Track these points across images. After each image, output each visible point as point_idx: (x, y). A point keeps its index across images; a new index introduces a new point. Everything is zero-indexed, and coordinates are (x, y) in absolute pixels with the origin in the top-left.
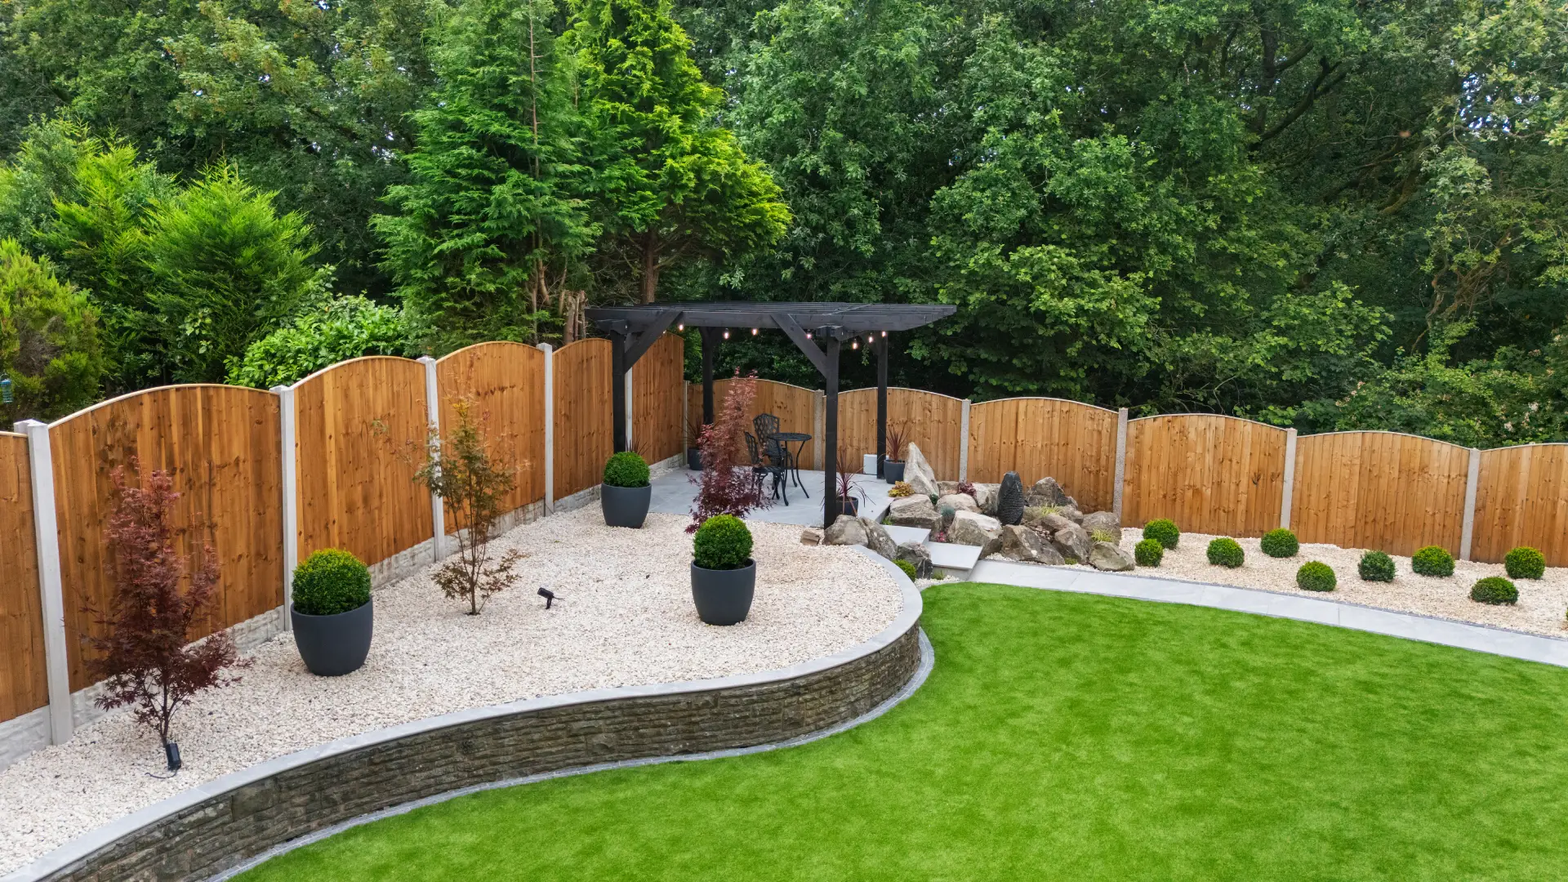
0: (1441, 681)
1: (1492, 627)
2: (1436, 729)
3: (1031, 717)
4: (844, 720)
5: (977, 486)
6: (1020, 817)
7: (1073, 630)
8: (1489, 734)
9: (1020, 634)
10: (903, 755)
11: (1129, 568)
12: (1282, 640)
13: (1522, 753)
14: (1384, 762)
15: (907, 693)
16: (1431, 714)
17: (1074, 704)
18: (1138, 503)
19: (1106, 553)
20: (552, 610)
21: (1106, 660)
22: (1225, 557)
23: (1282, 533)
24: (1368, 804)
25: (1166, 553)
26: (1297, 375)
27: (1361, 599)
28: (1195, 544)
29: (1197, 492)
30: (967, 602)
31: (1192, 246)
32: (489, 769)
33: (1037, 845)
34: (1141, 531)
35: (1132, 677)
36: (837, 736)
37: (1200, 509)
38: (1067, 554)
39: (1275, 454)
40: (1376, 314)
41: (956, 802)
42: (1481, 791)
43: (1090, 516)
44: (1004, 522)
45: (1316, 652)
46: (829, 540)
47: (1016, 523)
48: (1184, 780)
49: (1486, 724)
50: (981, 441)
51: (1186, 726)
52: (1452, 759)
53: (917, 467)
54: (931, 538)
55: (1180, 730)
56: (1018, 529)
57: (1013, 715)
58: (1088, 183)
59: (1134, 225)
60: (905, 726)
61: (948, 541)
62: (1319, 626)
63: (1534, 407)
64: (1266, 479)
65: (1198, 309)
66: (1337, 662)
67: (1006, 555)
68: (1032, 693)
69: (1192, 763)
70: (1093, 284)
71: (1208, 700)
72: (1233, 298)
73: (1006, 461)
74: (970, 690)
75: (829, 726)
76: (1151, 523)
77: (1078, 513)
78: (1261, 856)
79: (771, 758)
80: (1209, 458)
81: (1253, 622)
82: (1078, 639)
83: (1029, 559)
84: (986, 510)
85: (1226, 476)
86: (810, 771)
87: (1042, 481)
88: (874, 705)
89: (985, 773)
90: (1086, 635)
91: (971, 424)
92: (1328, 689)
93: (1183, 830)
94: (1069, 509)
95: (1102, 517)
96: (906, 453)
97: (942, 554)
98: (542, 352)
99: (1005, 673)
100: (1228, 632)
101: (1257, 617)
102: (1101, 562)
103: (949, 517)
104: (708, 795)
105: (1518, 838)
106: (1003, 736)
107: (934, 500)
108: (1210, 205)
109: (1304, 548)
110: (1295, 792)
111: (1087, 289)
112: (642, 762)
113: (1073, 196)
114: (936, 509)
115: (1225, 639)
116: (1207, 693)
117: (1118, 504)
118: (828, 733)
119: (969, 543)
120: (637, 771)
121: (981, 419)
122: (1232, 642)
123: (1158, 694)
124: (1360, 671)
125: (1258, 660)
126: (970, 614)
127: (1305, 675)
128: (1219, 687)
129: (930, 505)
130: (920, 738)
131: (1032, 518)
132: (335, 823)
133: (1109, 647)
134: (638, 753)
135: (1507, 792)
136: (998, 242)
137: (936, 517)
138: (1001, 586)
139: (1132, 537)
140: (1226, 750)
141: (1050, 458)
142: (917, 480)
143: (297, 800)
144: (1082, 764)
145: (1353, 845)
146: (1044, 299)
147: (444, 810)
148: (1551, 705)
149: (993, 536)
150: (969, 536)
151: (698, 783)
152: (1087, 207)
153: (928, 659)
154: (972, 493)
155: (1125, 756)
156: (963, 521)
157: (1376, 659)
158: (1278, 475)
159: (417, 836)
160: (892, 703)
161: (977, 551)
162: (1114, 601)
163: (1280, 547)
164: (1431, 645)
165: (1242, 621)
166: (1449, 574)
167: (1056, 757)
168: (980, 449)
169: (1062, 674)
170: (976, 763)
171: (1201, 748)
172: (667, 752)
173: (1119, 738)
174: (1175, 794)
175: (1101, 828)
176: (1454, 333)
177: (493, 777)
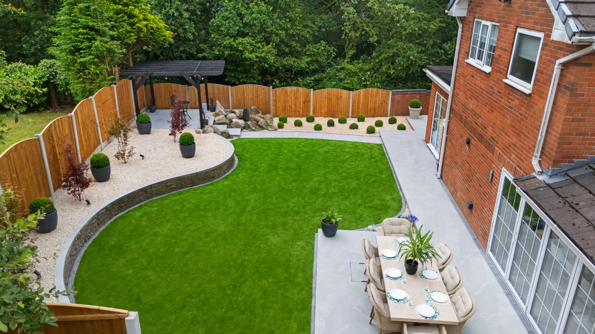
0: (341, 149)
1: (352, 135)
2: (338, 159)
3: (262, 168)
4: (223, 175)
5: (236, 111)
6: (264, 187)
7: (267, 147)
8: (347, 158)
9: (255, 150)
10: (238, 180)
11: (276, 130)
12: (311, 144)
13: (352, 161)
14: (328, 167)
15: (234, 168)
16: (338, 156)
17: (270, 164)
18: (277, 111)
19: (271, 126)
20: (144, 160)
21: (275, 154)
22: (298, 124)
23: (310, 116)
24: (325, 175)
25: (285, 124)
26: (313, 67)
27: (327, 131)
28: (291, 121)
29: (291, 107)
30: (241, 144)
31: (284, 33)
32: (151, 196)
33: (268, 191)
34: (278, 118)
35: (281, 157)
36: (223, 178)
37: (292, 111)
38: (262, 128)
39: (308, 96)
40: (331, 49)
41: (251, 187)
42: (344, 169)
43: (265, 116)
44: (245, 121)
45: (317, 146)
46: (204, 132)
47: (248, 121)
48: (293, 176)
49: (347, 157)
50: (235, 97)
51: (292, 165)
52: (340, 164)
53: (219, 107)
54: (228, 127)
55: (291, 166)
56: (249, 123)
57: (258, 168)
58: (255, 19)
59: (268, 29)
60: (236, 174)
61: (232, 127)
62: (318, 139)
63: (369, 73)
64: (307, 102)
65: (287, 50)
66: (322, 148)
67: (247, 129)
68: (261, 163)
69: (295, 172)
70: (259, 48)
71: (296, 160)
72: (296, 46)
73: (242, 103)
74: (248, 165)
75: (220, 176)
76: (280, 117)
77: (262, 116)
78: (307, 186)
79: (210, 185)
80: (293, 98)
81: (304, 140)
82: (268, 150)
83: (253, 130)
84: (240, 118)
85: (297, 102)
86: (220, 185)
87: (252, 108)
88: (228, 171)
89: (255, 180)
90: (270, 148)
91: (232, 93)
92: (319, 154)
93: (294, 184)
94: (260, 115)
95: (268, 116)
96: (216, 103)
97: (232, 131)
98: (113, 88)
99: (254, 160)
100: (300, 144)
101: (306, 139)
102: (270, 129)
103: (231, 121)
104: (201, 193)
105: (348, 176)
106: (257, 173)
107: (226, 116)
108: (288, 20)
109: (316, 119)
110: (313, 175)
111: (258, 50)
112: (183, 190)
113: (252, 22)
114: (227, 119)
115: (299, 145)
116: (296, 158)
117: (272, 112)
118: (221, 178)
119: (237, 128)
120: (183, 191)
121: (234, 92)
122: (301, 146)
123: (287, 160)
124: (325, 149)
125: (306, 149)
126: (242, 147)
127: (315, 152)
128: (298, 156)
129: (225, 118)
130: (240, 176)
131: (251, 118)
132: (123, 211)
133: (275, 151)
134: (181, 188)
135: (348, 169)
136: (232, 37)
137: (228, 122)
138: (248, 138)
139: (276, 121)
140: (300, 169)
141: (253, 101)
142: (220, 111)
143: (117, 207)
144: (274, 176)
145: (322, 182)
146: (247, 55)
147: (146, 205)
148: (360, 151)
149: (243, 125)
150: (237, 126)
151: (198, 191)
152: (255, 26)
153: (236, 159)
154: (234, 112)
155: (281, 173)
156: (235, 122)
157: (329, 146)
158: (309, 101)
159: (143, 210)
160: (232, 170)
161: (240, 129)
162: (274, 139)
163: (311, 120)
164: (340, 141)
165: (303, 140)
166: (346, 123)
167: (269, 175)
168: (235, 100)
169: (266, 158)
170: (253, 179)
171: (295, 169)
172: (187, 187)
173: (280, 170)
174: (292, 179)
175: (279, 186)
176: (351, 54)
177: (152, 197)
